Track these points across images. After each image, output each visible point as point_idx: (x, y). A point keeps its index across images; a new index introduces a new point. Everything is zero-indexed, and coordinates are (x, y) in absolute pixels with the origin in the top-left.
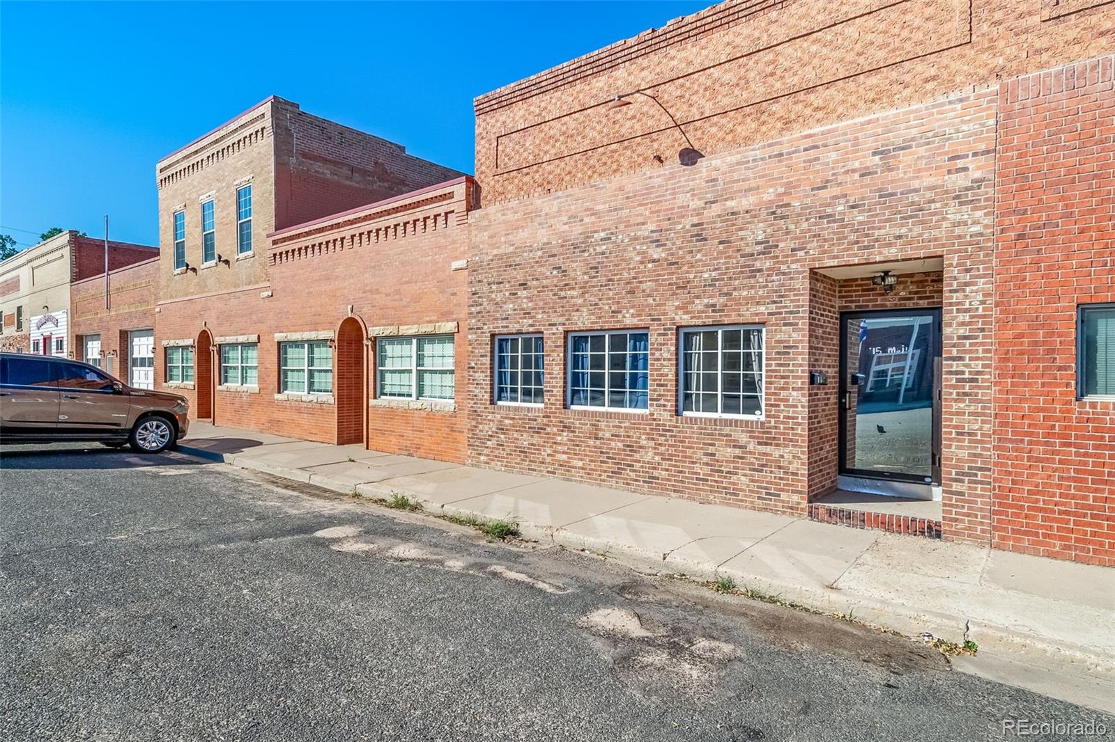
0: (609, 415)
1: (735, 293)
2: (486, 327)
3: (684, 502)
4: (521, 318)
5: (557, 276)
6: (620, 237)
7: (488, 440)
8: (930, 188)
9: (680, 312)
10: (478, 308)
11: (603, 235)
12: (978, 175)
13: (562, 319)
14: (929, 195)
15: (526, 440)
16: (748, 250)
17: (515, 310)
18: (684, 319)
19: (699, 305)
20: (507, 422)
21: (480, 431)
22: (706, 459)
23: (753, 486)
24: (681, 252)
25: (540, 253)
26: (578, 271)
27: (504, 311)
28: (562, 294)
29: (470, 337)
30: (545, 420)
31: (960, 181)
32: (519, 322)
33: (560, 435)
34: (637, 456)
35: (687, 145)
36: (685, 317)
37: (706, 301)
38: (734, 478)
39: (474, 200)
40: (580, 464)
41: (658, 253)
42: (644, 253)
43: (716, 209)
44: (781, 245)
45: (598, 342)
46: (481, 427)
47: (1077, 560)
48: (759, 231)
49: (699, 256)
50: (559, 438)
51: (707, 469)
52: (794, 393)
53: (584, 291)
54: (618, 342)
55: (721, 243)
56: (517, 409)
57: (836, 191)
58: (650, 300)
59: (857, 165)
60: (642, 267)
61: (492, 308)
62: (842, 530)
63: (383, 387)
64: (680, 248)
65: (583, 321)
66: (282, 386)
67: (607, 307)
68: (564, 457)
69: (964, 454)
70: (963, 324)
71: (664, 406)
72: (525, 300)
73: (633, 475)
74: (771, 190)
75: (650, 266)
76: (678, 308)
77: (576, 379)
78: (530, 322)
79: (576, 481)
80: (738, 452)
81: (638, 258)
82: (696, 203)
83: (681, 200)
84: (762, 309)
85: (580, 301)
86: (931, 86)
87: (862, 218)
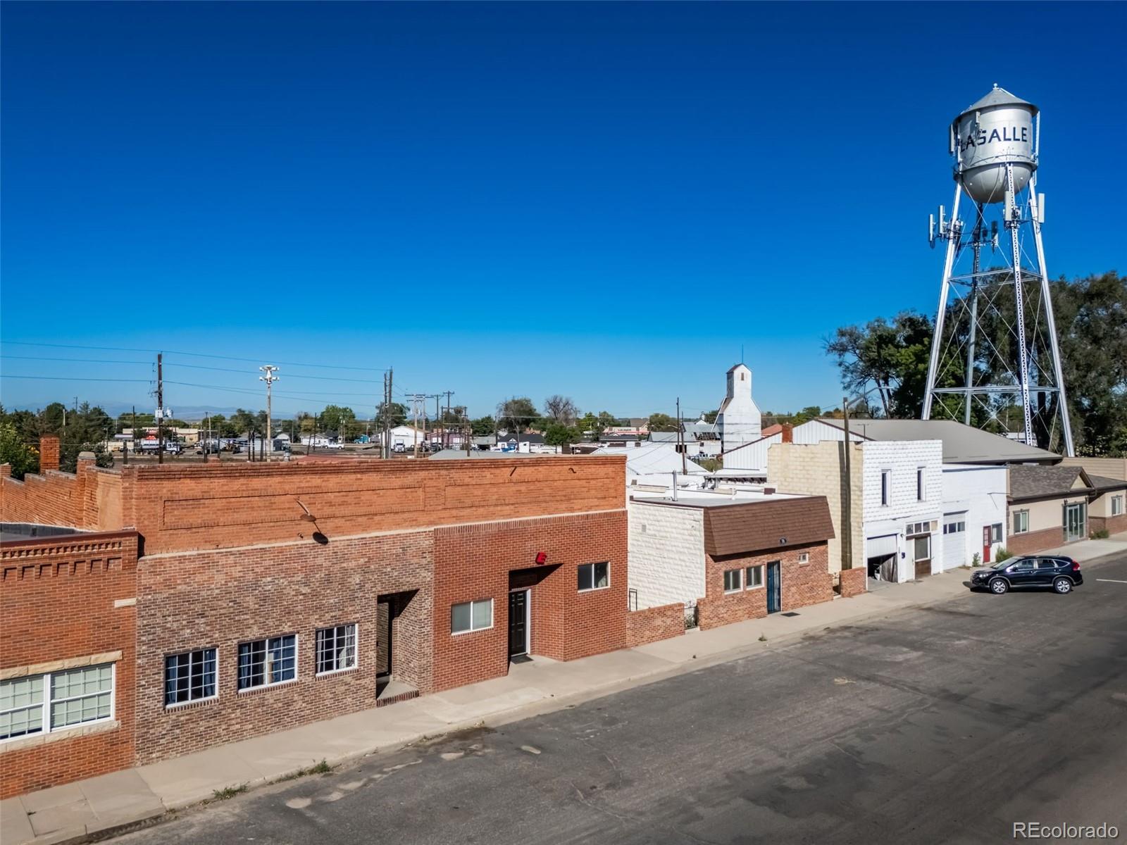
0: (271, 689)
1: (346, 609)
2: (159, 650)
3: (320, 723)
4: (198, 639)
5: (233, 607)
6: (281, 581)
7: (162, 738)
8: (416, 564)
9: (318, 621)
10: (151, 637)
11: (269, 579)
12: (429, 560)
13: (237, 635)
14: (417, 566)
15: (202, 726)
16: (352, 588)
17: (192, 634)
18: (320, 625)
19: (328, 616)
20: (182, 718)
21: (152, 734)
22: (331, 696)
23: (354, 701)
24: (318, 589)
25: (218, 591)
26: (251, 602)
27: (180, 636)
28: (237, 618)
29: (139, 661)
30: (221, 707)
31: (424, 561)
32: (196, 642)
33: (234, 713)
34: (291, 708)
35: (318, 532)
36: (321, 623)
37: (331, 614)
38: (345, 701)
39: (140, 549)
40: (251, 726)
41: (305, 590)
42: (296, 590)
43: (338, 567)
44: (366, 585)
45: (261, 644)
46: (151, 731)
47: (452, 688)
48: (357, 579)
49: (328, 591)
50: (233, 715)
51: (332, 701)
52: (371, 652)
53: (255, 613)
54: (274, 642)
55: (339, 584)
56: (190, 707)
57: (388, 562)
58: (300, 617)
59: (394, 552)
60: (295, 598)
61: (167, 635)
62: (389, 707)
64: (319, 587)
65: (252, 634)
67: (272, 624)
68: (238, 726)
69: (425, 662)
70: (425, 614)
71: (309, 674)
72: (202, 625)
73: (289, 720)
74: (362, 560)
75: (301, 597)
76: (317, 619)
78: (208, 640)
79: (247, 739)
80: (347, 687)
81: (294, 593)
82: (326, 564)
83: (320, 561)
84: (358, 615)
85: (252, 621)
86: (414, 523)
87: (396, 574)
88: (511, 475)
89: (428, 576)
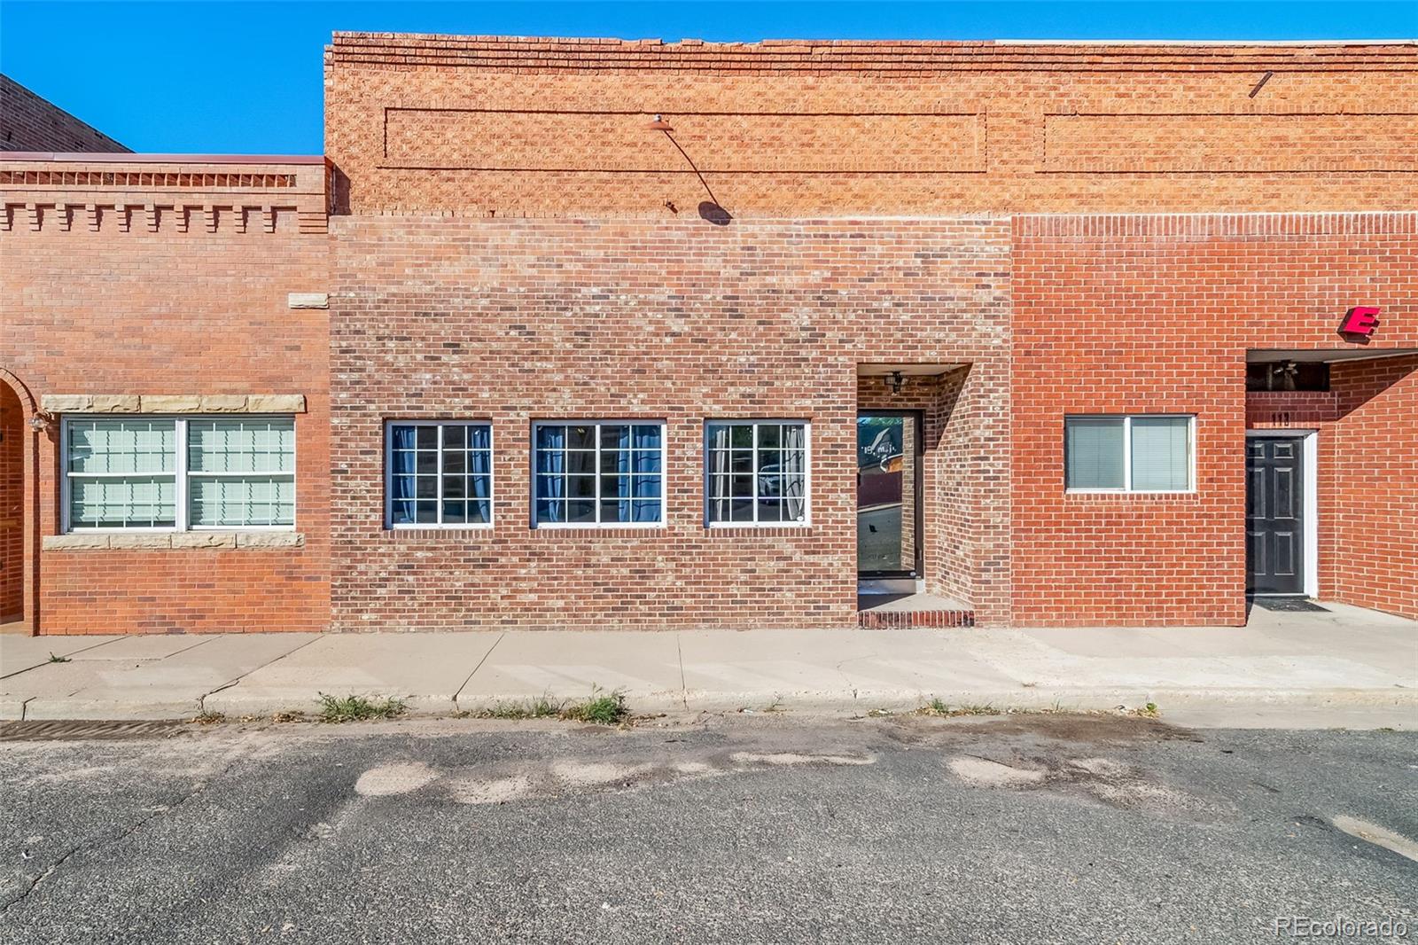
0: (607, 534)
1: (777, 383)
2: (373, 406)
3: (718, 632)
4: (449, 396)
5: (516, 340)
6: (623, 297)
7: (380, 586)
8: (960, 299)
9: (710, 400)
10: (356, 376)
11: (595, 290)
12: (998, 293)
13: (526, 402)
14: (963, 305)
15: (459, 579)
16: (792, 336)
17: (435, 383)
18: (716, 410)
19: (733, 393)
20: (419, 554)
21: (361, 573)
22: (744, 577)
23: (801, 602)
24: (710, 328)
25: (485, 302)
26: (555, 335)
27: (413, 383)
28: (527, 365)
29: (336, 421)
30: (497, 547)
31: (984, 297)
32: (443, 402)
33: (523, 567)
34: (650, 583)
35: (710, 199)
36: (715, 407)
37: (742, 389)
38: (778, 595)
39: (340, 198)
40: (561, 603)
41: (677, 325)
42: (658, 322)
43: (753, 283)
44: (829, 334)
45: (583, 436)
46: (361, 567)
48: (803, 316)
49: (733, 336)
50: (523, 571)
51: (746, 589)
52: (843, 495)
53: (566, 361)
54: (613, 435)
55: (760, 323)
56: (439, 534)
57: (884, 286)
58: (668, 384)
59: (901, 264)
60: (656, 340)
61: (387, 377)
62: (891, 633)
63: (76, 510)
64: (709, 323)
65: (563, 405)
67: (603, 389)
68: (533, 597)
69: (991, 545)
70: (988, 427)
71: (689, 516)
72: (455, 369)
73: (644, 608)
74: (816, 273)
75: (668, 340)
76: (706, 395)
77: (542, 486)
78: (468, 402)
79: (553, 629)
80: (782, 565)
81: (651, 328)
82: (728, 272)
83: (710, 264)
84: (808, 402)
85: (559, 377)
86: (957, 202)
87: (906, 317)
88: (1252, 95)
89: (998, 335)
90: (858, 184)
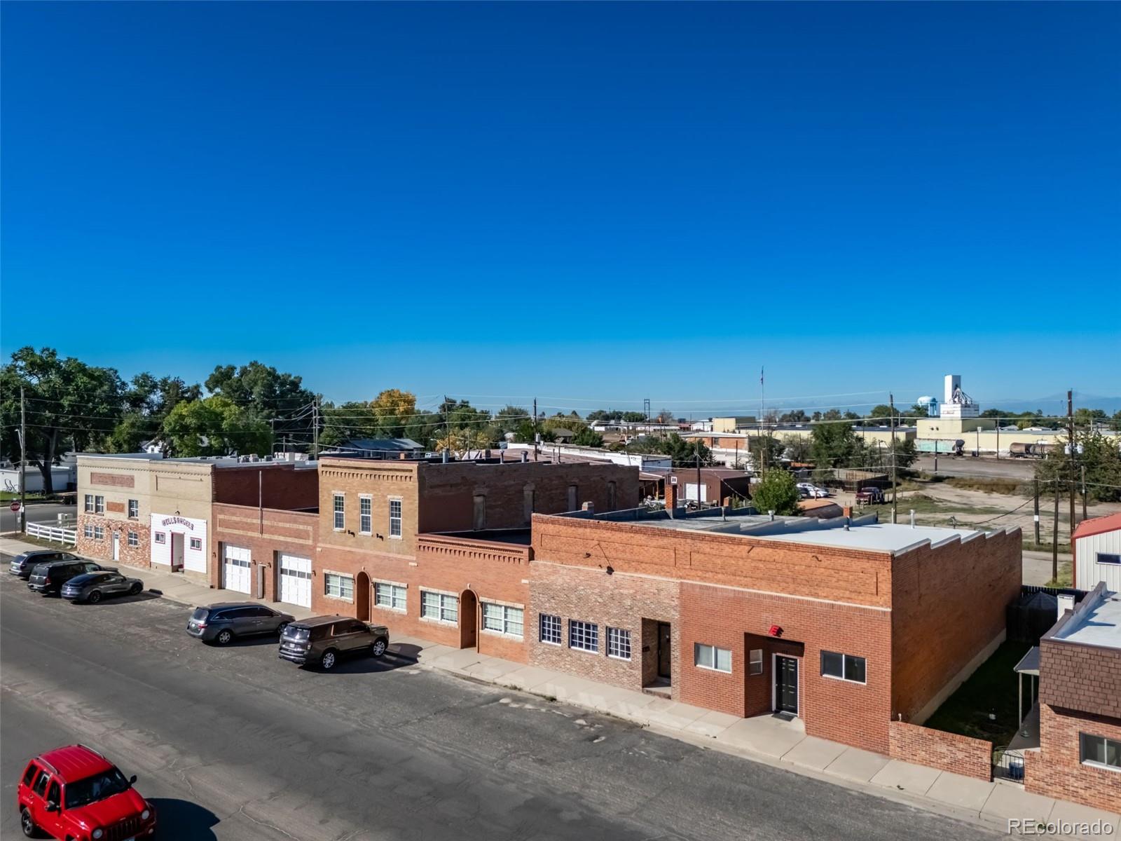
0: (585, 653)
1: (624, 620)
2: (538, 610)
3: (609, 686)
4: (553, 610)
5: (566, 598)
6: (588, 590)
7: (539, 656)
8: (667, 603)
10: (534, 602)
11: (582, 588)
12: (677, 603)
13: (569, 614)
14: (668, 605)
15: (554, 658)
16: (626, 607)
17: (550, 606)
18: (609, 625)
19: (613, 620)
20: (547, 649)
21: (535, 652)
22: (615, 672)
23: (628, 682)
24: (607, 602)
25: (559, 587)
26: (573, 598)
27: (546, 606)
28: (568, 605)
29: (530, 613)
30: (563, 651)
31: (673, 603)
32: (552, 612)
33: (567, 657)
34: (594, 669)
35: (609, 566)
37: (616, 620)
38: (623, 679)
39: (532, 557)
40: (575, 669)
41: (600, 600)
42: (596, 598)
43: (616, 591)
44: (635, 608)
45: (581, 625)
46: (535, 650)
47: (695, 705)
48: (628, 602)
49: (613, 605)
50: (567, 659)
51: (615, 676)
52: (638, 654)
53: (576, 605)
54: (588, 626)
55: (619, 602)
56: (550, 645)
57: (648, 597)
58: (598, 615)
59: (652, 591)
60: (595, 603)
61: (540, 603)
62: (650, 696)
63: (486, 624)
64: (607, 600)
65: (575, 617)
66: (423, 613)
67: (584, 614)
68: (569, 666)
69: (675, 677)
70: (674, 642)
71: (603, 652)
72: (554, 604)
73: (593, 675)
74: (632, 590)
75: (598, 603)
76: (607, 620)
77: (573, 637)
78: (557, 612)
79: (573, 675)
80: (624, 671)
81: (594, 600)
82: (611, 587)
83: (608, 584)
84: (630, 626)
85: (575, 610)
86: (668, 574)
87: (653, 606)
88: (749, 552)
89: (677, 616)
90: (643, 565)
